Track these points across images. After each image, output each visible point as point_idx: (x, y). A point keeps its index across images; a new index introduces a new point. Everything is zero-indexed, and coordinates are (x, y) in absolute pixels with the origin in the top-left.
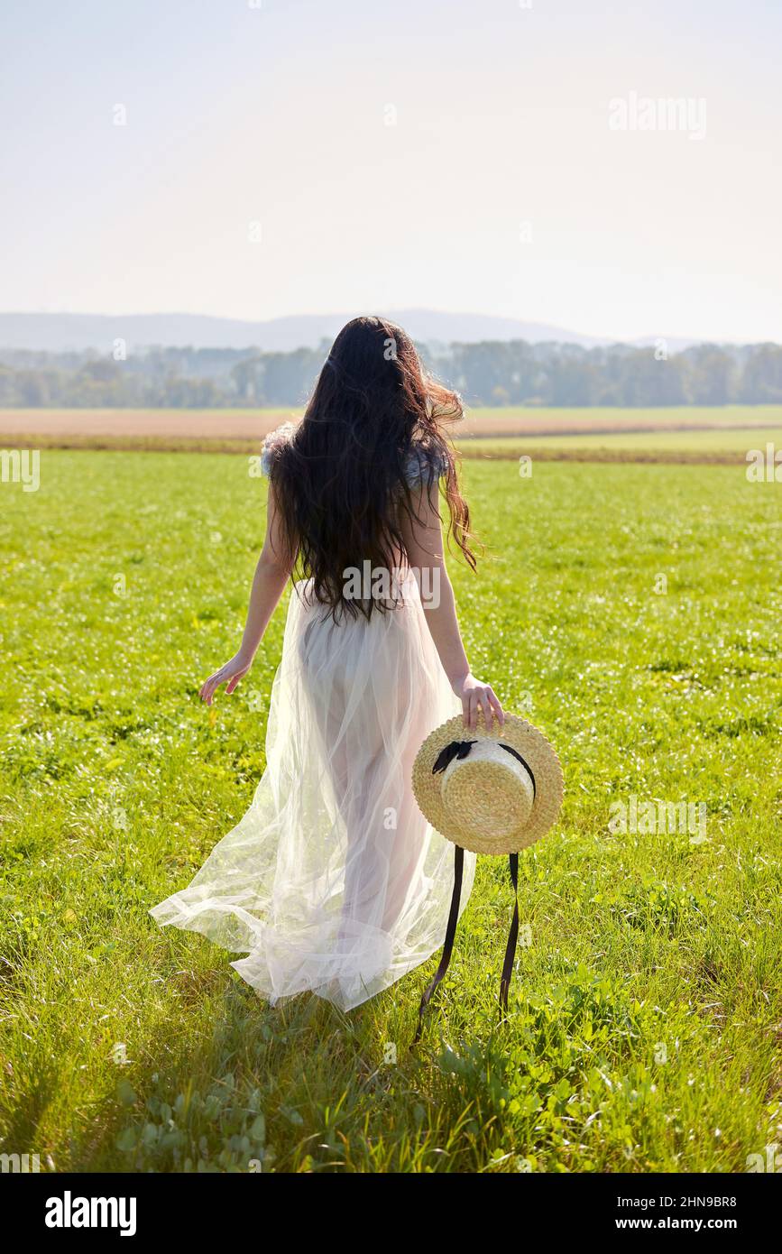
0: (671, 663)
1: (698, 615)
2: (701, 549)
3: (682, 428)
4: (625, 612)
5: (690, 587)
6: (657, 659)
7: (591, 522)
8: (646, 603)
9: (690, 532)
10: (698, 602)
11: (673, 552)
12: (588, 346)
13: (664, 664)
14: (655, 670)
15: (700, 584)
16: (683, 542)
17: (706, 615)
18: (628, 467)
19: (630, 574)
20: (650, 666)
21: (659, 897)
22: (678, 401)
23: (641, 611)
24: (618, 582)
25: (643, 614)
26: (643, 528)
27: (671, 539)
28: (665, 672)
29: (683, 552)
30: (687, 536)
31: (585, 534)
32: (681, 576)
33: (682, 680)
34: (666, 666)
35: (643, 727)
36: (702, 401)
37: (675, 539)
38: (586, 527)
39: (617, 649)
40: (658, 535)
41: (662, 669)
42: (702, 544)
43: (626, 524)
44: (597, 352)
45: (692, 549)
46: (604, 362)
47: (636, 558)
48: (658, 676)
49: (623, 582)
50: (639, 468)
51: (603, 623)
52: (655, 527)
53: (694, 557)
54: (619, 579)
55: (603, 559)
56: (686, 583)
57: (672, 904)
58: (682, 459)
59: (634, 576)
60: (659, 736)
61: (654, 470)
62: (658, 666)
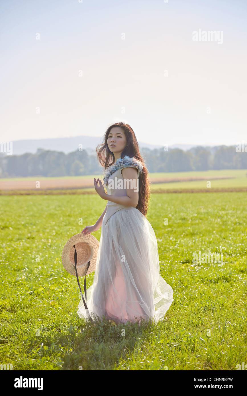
0: (190, 260)
1: (200, 243)
2: (201, 221)
3: (191, 180)
4: (171, 244)
5: (197, 234)
6: (184, 259)
7: (156, 213)
8: (179, 240)
9: (196, 215)
10: (200, 239)
11: (189, 222)
12: (152, 148)
13: (187, 261)
14: (183, 263)
15: (200, 233)
16: (193, 219)
17: (204, 243)
18: (170, 195)
19: (172, 231)
20: (182, 262)
21: (187, 339)
22: (189, 169)
23: (177, 243)
24: (168, 234)
25: (178, 244)
26: (177, 214)
27: (189, 218)
28: (188, 264)
29: (194, 222)
30: (195, 217)
31: (154, 217)
32: (193, 230)
33: (195, 266)
34: (188, 261)
35: (179, 282)
36: (198, 169)
37: (190, 218)
38: (154, 215)
39: (168, 255)
40: (183, 217)
41: (186, 263)
42: (201, 219)
43: (170, 213)
44: (156, 151)
45: (197, 221)
46: (158, 155)
47: (175, 225)
48: (185, 265)
49: (170, 233)
50: (175, 195)
51: (162, 247)
52: (182, 214)
53: (198, 224)
54: (168, 232)
55: (161, 226)
56: (195, 233)
57: (193, 341)
58: (192, 191)
59: (174, 231)
60: (186, 285)
61: (180, 196)
62: (185, 262)
